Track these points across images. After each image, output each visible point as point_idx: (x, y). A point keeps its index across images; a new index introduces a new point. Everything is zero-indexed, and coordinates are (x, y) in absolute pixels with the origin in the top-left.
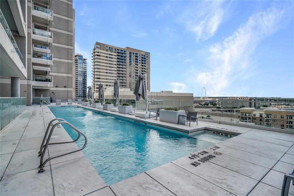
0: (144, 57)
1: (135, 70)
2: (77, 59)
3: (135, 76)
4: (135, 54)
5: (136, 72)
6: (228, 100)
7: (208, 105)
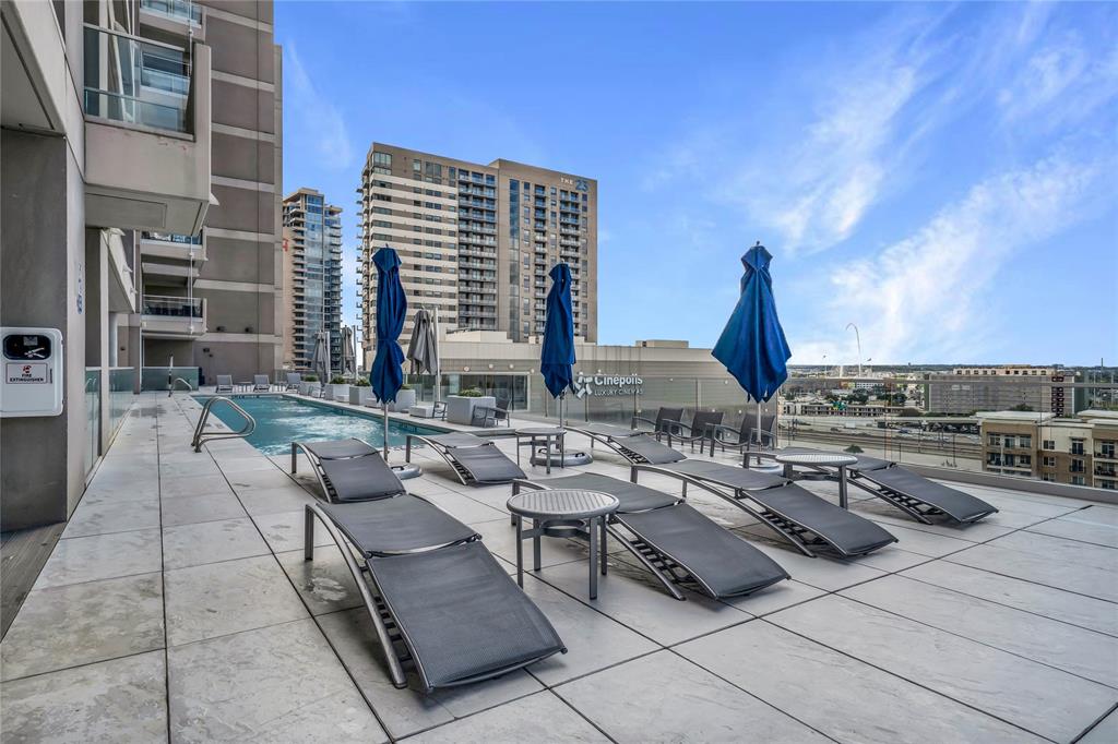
0: (570, 198)
1: (533, 256)
2: (302, 210)
3: (532, 279)
4: (532, 188)
5: (539, 261)
6: (952, 377)
7: (864, 400)
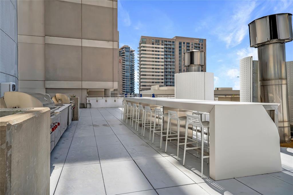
0: (197, 45)
2: (124, 52)
4: (186, 43)
